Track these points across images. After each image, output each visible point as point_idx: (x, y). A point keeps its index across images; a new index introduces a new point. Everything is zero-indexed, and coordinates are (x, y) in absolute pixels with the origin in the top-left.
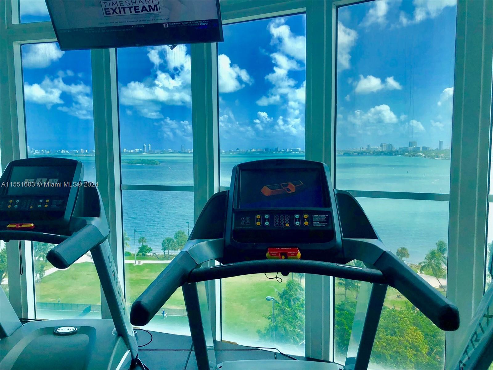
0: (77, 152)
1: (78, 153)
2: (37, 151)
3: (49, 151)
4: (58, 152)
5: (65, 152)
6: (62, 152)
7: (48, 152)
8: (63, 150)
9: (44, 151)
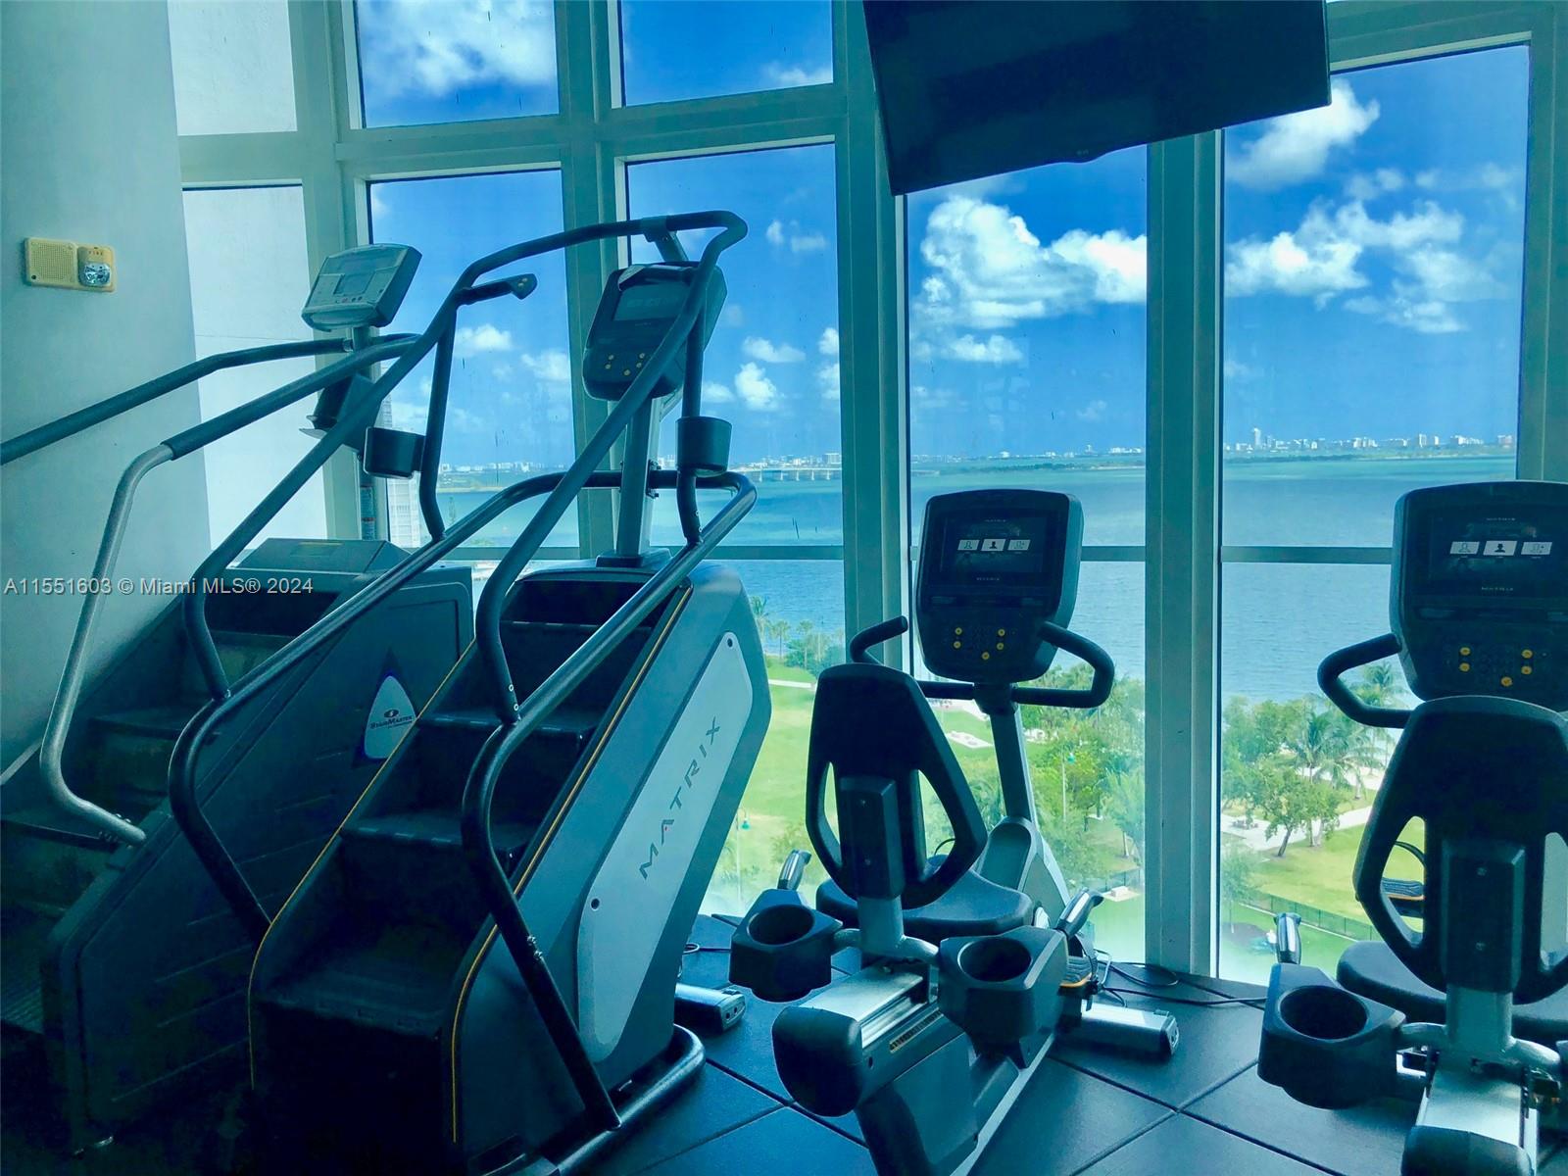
0: (1405, 443)
1: (1405, 448)
2: (1282, 443)
3: (1317, 441)
5: (1364, 445)
6: (1355, 445)
7: (1314, 445)
8: (1357, 439)
9: (1302, 442)
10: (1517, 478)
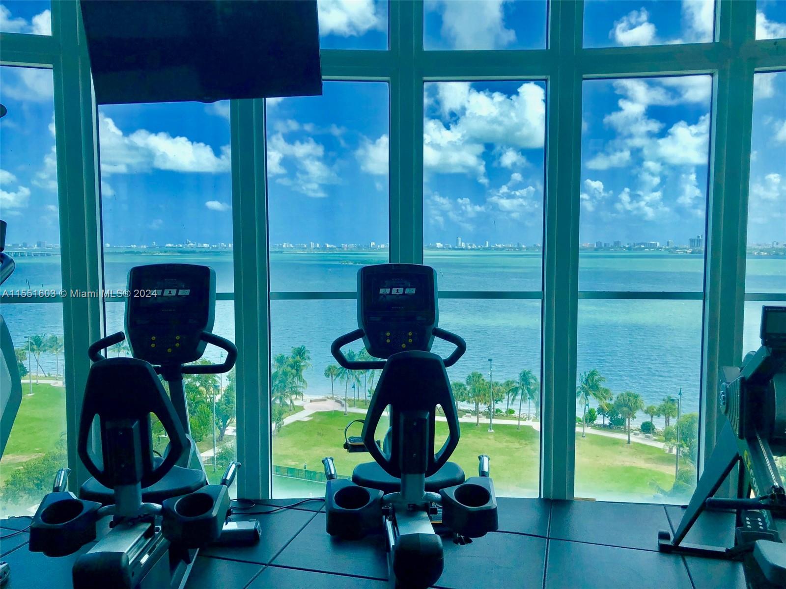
0: (305, 246)
1: (306, 248)
4: (279, 245)
5: (288, 246)
6: (284, 246)
8: (285, 243)
10: (390, 262)
